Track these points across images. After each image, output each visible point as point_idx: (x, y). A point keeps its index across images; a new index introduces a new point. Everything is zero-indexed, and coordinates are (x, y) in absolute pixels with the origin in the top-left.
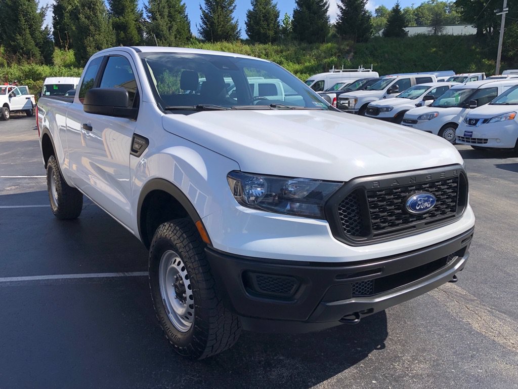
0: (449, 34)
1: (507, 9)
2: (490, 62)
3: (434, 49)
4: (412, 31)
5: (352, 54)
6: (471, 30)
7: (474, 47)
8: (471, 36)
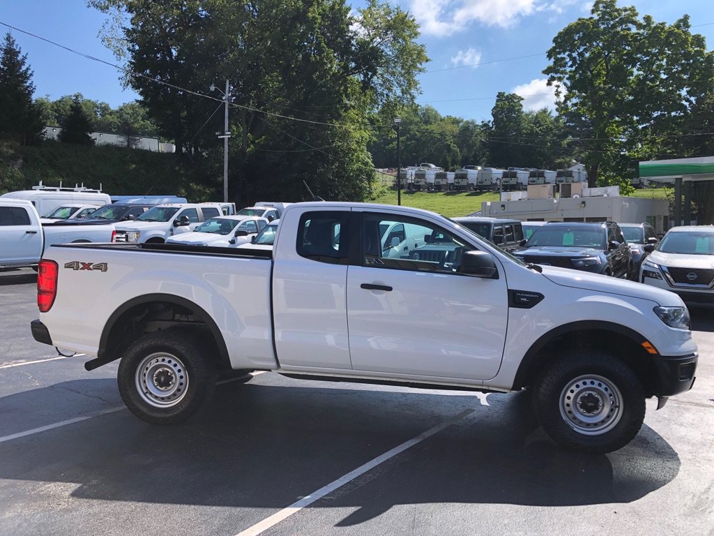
0: (146, 148)
1: (229, 133)
2: (198, 187)
3: (134, 166)
4: (101, 139)
5: (21, 161)
6: (169, 147)
7: (177, 168)
8: (170, 154)
